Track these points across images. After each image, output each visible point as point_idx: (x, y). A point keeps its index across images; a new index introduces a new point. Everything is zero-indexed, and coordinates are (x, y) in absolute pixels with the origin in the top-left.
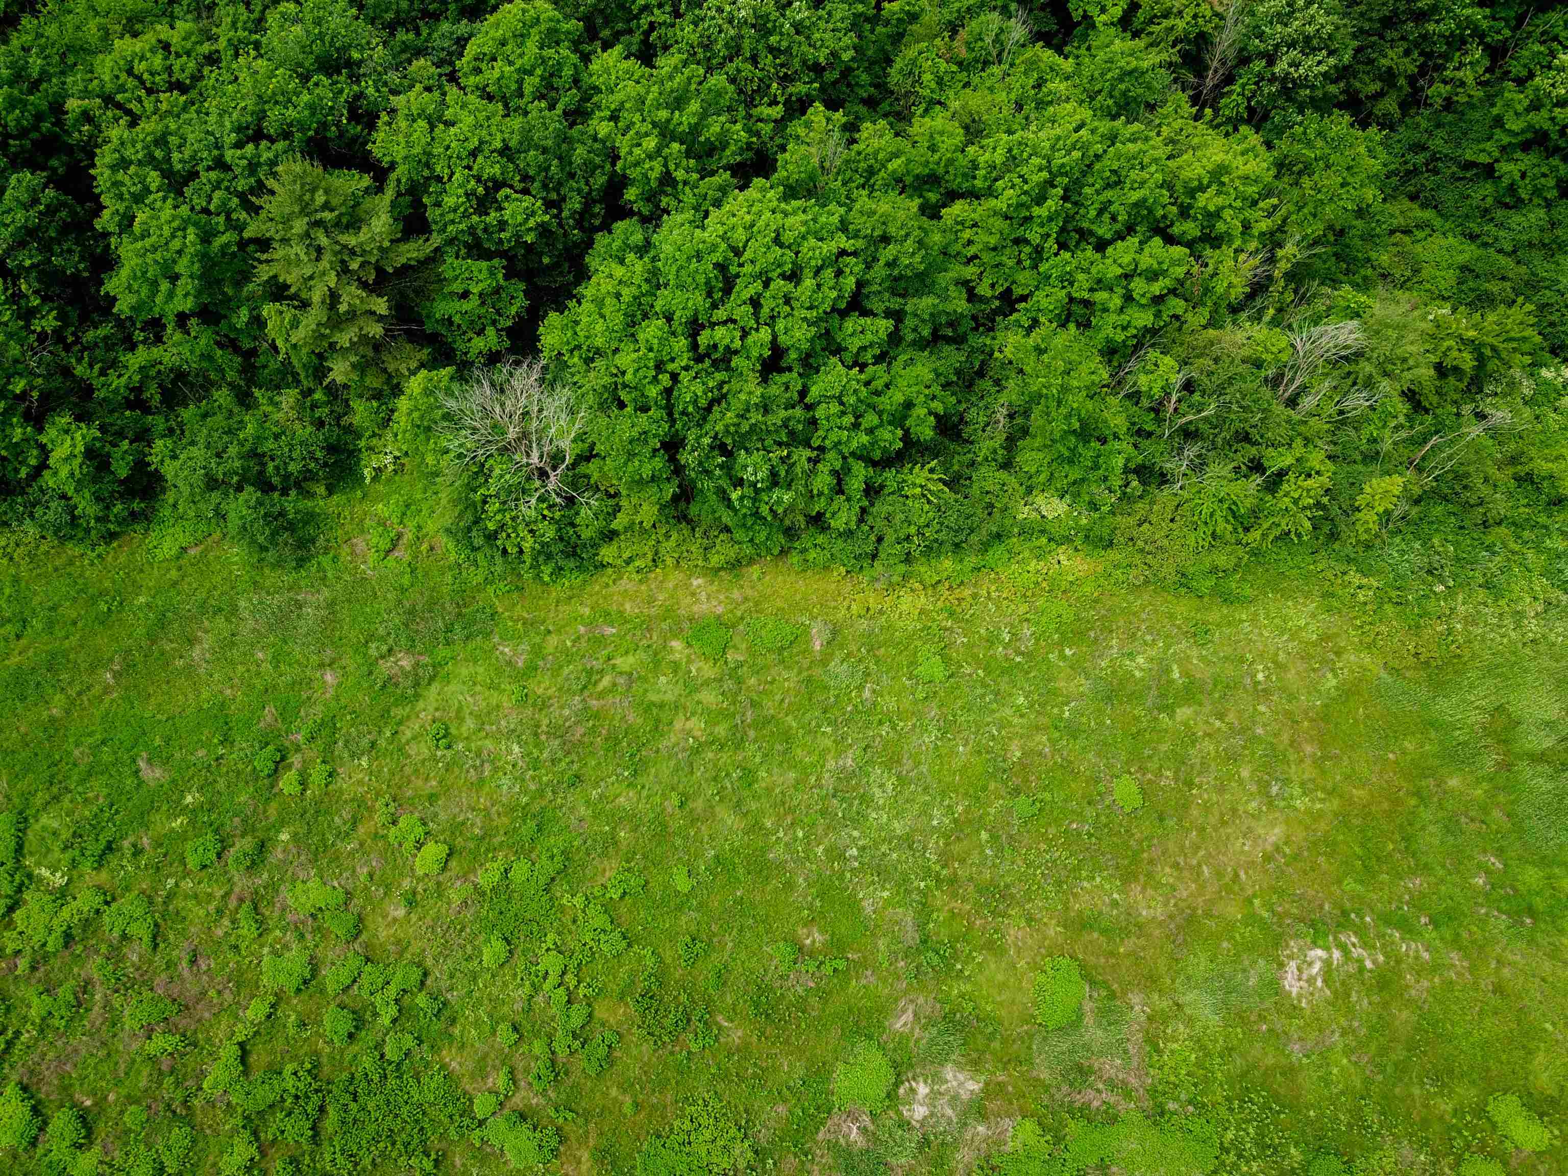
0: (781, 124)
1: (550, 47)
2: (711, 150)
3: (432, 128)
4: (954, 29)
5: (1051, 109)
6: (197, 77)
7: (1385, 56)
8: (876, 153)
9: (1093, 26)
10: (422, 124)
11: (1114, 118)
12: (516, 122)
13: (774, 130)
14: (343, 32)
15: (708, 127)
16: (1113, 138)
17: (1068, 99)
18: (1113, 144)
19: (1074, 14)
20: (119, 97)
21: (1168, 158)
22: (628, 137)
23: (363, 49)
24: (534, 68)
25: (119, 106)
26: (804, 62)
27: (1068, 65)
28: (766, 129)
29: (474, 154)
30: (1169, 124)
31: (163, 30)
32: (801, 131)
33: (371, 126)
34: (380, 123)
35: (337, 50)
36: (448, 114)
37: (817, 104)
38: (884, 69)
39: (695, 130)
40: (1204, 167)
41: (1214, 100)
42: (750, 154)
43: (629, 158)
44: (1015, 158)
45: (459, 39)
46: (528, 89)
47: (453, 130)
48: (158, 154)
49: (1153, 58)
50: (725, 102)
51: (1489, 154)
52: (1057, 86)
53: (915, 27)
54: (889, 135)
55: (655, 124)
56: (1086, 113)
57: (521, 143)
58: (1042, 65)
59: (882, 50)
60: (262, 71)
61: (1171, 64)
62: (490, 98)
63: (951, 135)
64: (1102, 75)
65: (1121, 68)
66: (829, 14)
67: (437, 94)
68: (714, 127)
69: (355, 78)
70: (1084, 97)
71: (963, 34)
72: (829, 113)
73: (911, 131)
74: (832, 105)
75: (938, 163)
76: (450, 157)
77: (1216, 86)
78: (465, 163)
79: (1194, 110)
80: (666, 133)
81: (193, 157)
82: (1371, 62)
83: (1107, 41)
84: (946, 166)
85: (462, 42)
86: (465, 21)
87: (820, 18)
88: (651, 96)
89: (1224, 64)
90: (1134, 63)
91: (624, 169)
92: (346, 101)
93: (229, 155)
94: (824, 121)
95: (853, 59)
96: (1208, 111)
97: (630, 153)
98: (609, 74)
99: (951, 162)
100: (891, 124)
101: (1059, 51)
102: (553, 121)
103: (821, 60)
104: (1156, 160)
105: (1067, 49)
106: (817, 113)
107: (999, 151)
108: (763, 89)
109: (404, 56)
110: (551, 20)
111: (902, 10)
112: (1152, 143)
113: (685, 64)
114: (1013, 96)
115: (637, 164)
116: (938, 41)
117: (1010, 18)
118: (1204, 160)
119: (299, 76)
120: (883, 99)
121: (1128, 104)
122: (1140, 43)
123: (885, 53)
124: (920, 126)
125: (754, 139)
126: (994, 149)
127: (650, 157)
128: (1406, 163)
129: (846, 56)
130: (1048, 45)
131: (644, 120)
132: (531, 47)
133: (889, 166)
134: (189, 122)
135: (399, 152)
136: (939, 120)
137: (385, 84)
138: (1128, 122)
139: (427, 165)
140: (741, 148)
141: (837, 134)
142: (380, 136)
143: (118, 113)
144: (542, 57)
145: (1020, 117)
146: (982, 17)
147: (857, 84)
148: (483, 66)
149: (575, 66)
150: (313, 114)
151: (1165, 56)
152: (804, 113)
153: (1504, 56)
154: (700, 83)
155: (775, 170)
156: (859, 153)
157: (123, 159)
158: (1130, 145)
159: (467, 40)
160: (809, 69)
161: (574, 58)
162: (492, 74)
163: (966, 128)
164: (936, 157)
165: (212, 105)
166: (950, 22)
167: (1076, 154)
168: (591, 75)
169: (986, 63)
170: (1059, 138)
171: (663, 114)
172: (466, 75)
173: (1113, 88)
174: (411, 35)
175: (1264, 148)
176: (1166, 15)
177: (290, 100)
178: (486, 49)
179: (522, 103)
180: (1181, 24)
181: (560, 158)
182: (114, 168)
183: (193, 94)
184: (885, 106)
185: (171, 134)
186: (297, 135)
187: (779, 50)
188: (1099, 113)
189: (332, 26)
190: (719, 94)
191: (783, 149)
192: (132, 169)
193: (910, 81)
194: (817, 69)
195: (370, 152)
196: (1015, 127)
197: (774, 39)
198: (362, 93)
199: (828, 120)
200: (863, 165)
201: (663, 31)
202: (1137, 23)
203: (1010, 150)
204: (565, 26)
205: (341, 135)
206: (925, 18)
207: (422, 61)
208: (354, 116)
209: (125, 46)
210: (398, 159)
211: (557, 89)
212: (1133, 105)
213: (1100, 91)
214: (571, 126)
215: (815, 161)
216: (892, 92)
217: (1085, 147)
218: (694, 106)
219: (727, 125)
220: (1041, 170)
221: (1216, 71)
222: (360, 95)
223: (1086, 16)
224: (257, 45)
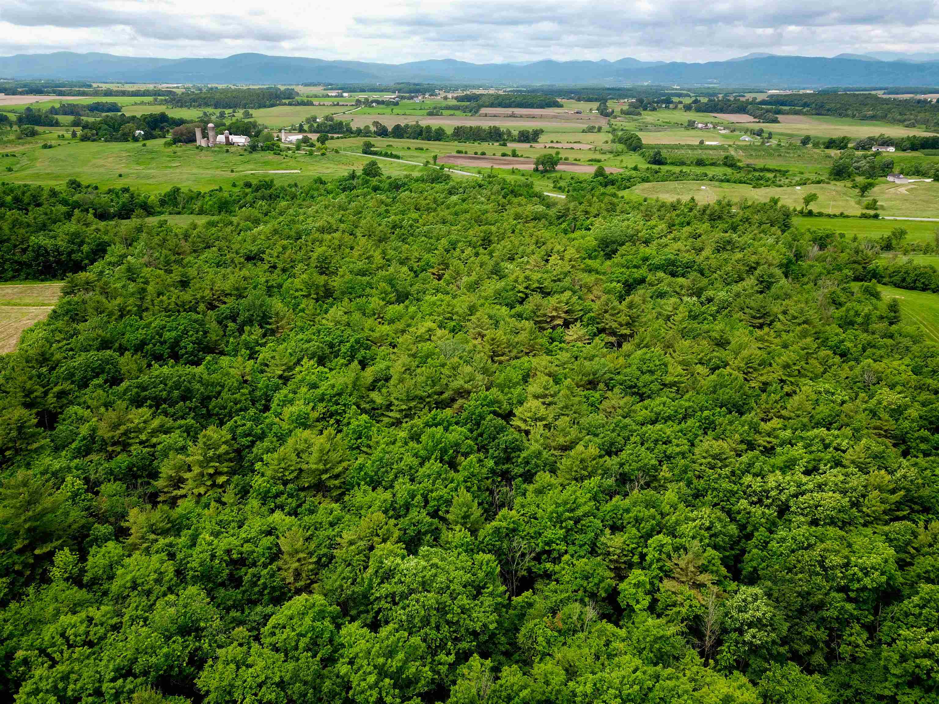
0: (453, 666)
1: (318, 621)
2: (410, 683)
3: (238, 668)
4: (554, 612)
5: (617, 659)
6: (103, 638)
7: (807, 630)
8: (513, 685)
9: (634, 611)
10: (233, 666)
11: (656, 664)
12: (291, 666)
13: (448, 670)
14: (199, 611)
15: (408, 668)
16: (657, 677)
17: (626, 653)
18: (658, 681)
19: (621, 604)
20: (49, 650)
21: (694, 691)
22: (358, 674)
23: (208, 621)
24: (307, 633)
25: (48, 656)
26: (467, 630)
27: (623, 633)
28: (443, 669)
29: (260, 686)
30: (689, 669)
31: (92, 611)
32: (466, 671)
33: (200, 668)
34: (206, 665)
35: (192, 621)
36: (250, 660)
37: (475, 655)
38: (515, 634)
39: (400, 670)
40: (717, 697)
41: (713, 654)
42: (434, 686)
43: (358, 688)
44: (598, 690)
45: (265, 615)
46: (301, 645)
47: (250, 670)
48: (61, 685)
49: (672, 630)
50: (420, 653)
51: (890, 689)
52: (617, 645)
53: (531, 611)
54: (520, 674)
55: (375, 667)
56: (637, 662)
57: (291, 678)
58: (608, 633)
59: (513, 623)
60: (143, 635)
61: (683, 633)
62: (277, 650)
63: (557, 675)
64: (644, 638)
65: (654, 635)
66: (482, 603)
67: (245, 648)
68: (412, 669)
69: (198, 638)
70: (635, 651)
71: (560, 615)
72: (482, 661)
73: (533, 672)
74: (484, 655)
75: (551, 693)
76: (245, 688)
77: (712, 646)
78: (253, 692)
79: (703, 660)
80: (382, 672)
81: (82, 688)
82: (799, 633)
83: (643, 619)
84: (556, 694)
85: (267, 617)
86: (271, 606)
87: (476, 605)
88: (374, 650)
89: (713, 633)
90: (662, 633)
91: (354, 695)
92: (189, 652)
93: (105, 686)
94: (479, 665)
95: (496, 628)
96: (711, 661)
97: (359, 685)
98: (351, 636)
99: (559, 692)
100: (520, 668)
101: (617, 625)
102: (314, 664)
103: (477, 629)
104: (686, 692)
105: (621, 623)
106: (475, 660)
107: (588, 685)
108: (442, 646)
109: (232, 625)
110: (321, 605)
111: (523, 601)
112: (681, 680)
113: (397, 631)
114: (593, 651)
115: (362, 692)
116: (545, 619)
117: (586, 606)
118: (716, 692)
119: (165, 636)
120: (515, 652)
121: (662, 656)
122: (662, 620)
123: (515, 625)
124: (539, 669)
125: (436, 677)
126: (585, 683)
127: (371, 688)
128: (841, 695)
129: (492, 627)
130: (609, 621)
131: (369, 664)
132: (308, 620)
133: (521, 695)
134: (87, 666)
135: (213, 684)
136: (548, 666)
137: (216, 642)
138: (664, 667)
139: (230, 693)
140: (428, 682)
141: (487, 674)
142: (204, 674)
143: (45, 659)
144: (313, 627)
145: (598, 663)
146: (570, 606)
147: (499, 643)
148: (277, 631)
149: (331, 631)
150: (166, 661)
151: (678, 628)
152: (467, 660)
153: (876, 631)
154: (405, 642)
155: (449, 697)
156: (501, 686)
157: (37, 688)
158: (668, 682)
159: (270, 616)
160: (470, 634)
161: (332, 627)
162: (281, 637)
163: (567, 670)
164: (550, 688)
165: (105, 655)
166: (551, 608)
167: (636, 687)
168: (340, 637)
169: (575, 632)
170: (624, 677)
171: (381, 660)
172: (265, 637)
173: (652, 646)
174: (239, 614)
175: (751, 685)
176: (674, 605)
177: (155, 652)
178: (281, 622)
179: (296, 654)
180: (684, 610)
181: (314, 688)
182: (29, 694)
183: (96, 648)
184: (516, 656)
185: (73, 673)
186: (153, 674)
187: (452, 623)
188: (646, 662)
189: (194, 608)
190: (416, 648)
191: (454, 683)
192: (41, 695)
193: (530, 641)
194: (475, 634)
195: (196, 684)
196: (597, 670)
197: (449, 616)
198: (200, 647)
199: (482, 665)
200: (504, 694)
201: (386, 613)
202: (658, 610)
203: (595, 684)
204: (330, 609)
205: (181, 672)
206: (537, 606)
207: (241, 628)
208: (191, 662)
209: (66, 619)
210: (212, 689)
211: (319, 645)
212: (665, 657)
213: (644, 648)
214: (324, 668)
215: (474, 691)
216: (520, 648)
217: (641, 683)
218: (401, 656)
219: (420, 668)
220: (616, 697)
221: (710, 637)
222: (200, 648)
223: (628, 605)
224: (146, 619)
